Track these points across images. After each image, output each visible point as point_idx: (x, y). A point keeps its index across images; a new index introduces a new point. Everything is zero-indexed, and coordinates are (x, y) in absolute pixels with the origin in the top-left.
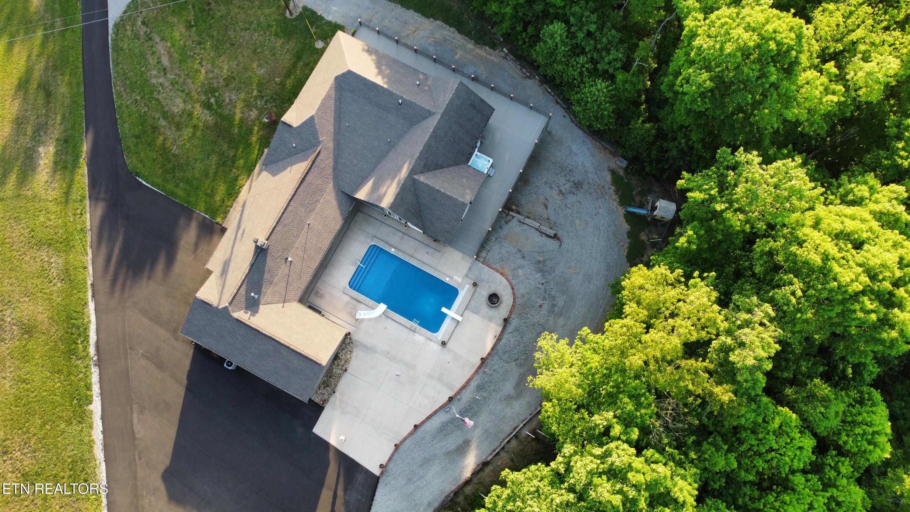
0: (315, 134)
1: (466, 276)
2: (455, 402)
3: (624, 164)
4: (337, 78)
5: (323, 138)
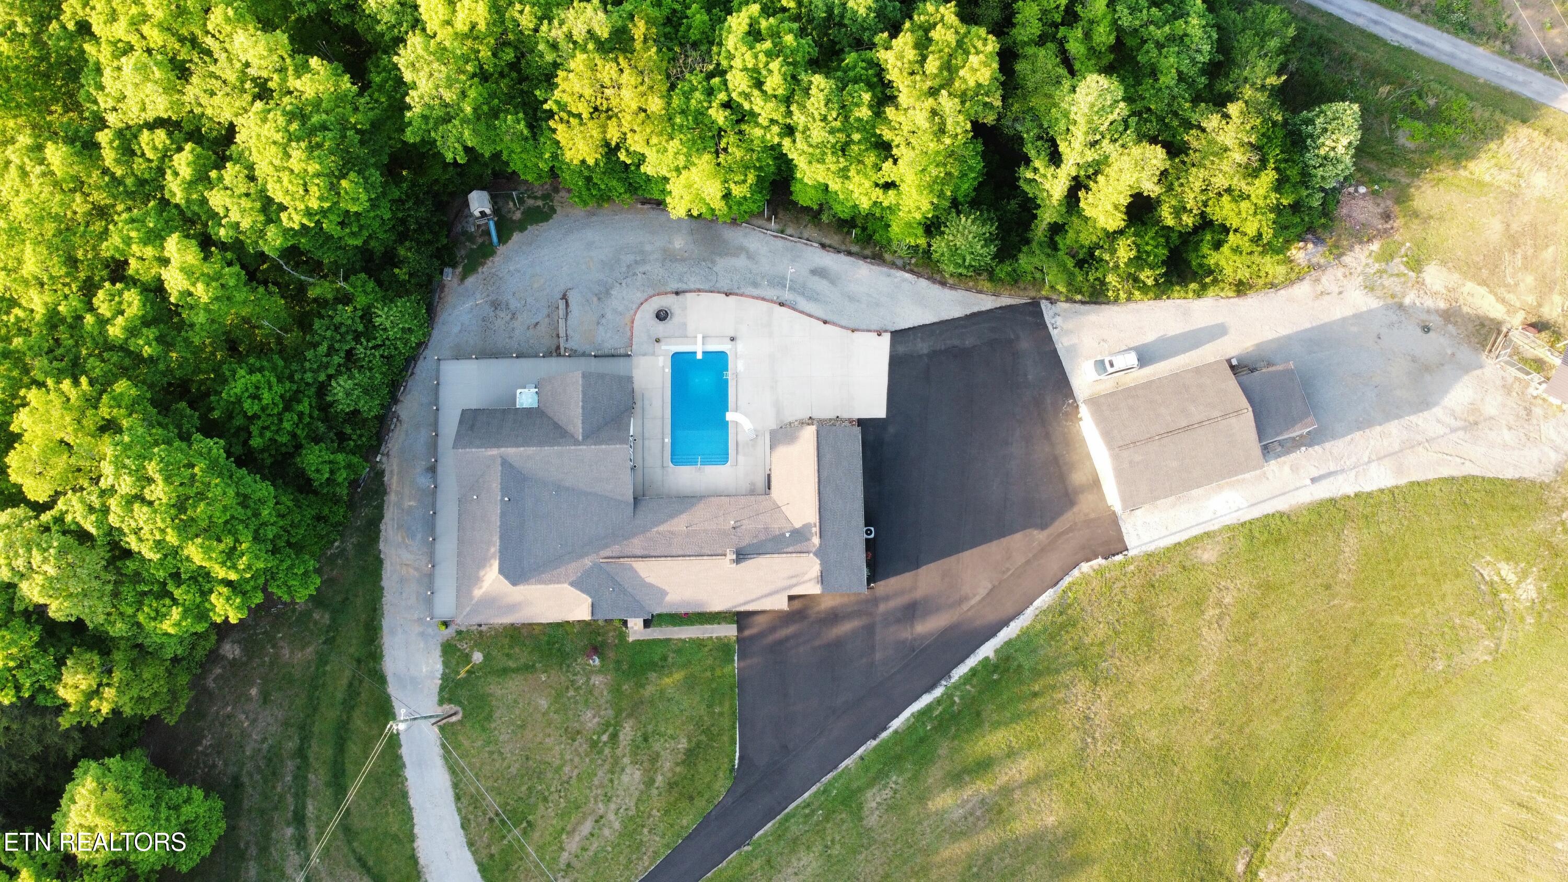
0: (588, 573)
1: (653, 354)
2: (782, 299)
3: (448, 270)
4: (514, 584)
5: (587, 562)
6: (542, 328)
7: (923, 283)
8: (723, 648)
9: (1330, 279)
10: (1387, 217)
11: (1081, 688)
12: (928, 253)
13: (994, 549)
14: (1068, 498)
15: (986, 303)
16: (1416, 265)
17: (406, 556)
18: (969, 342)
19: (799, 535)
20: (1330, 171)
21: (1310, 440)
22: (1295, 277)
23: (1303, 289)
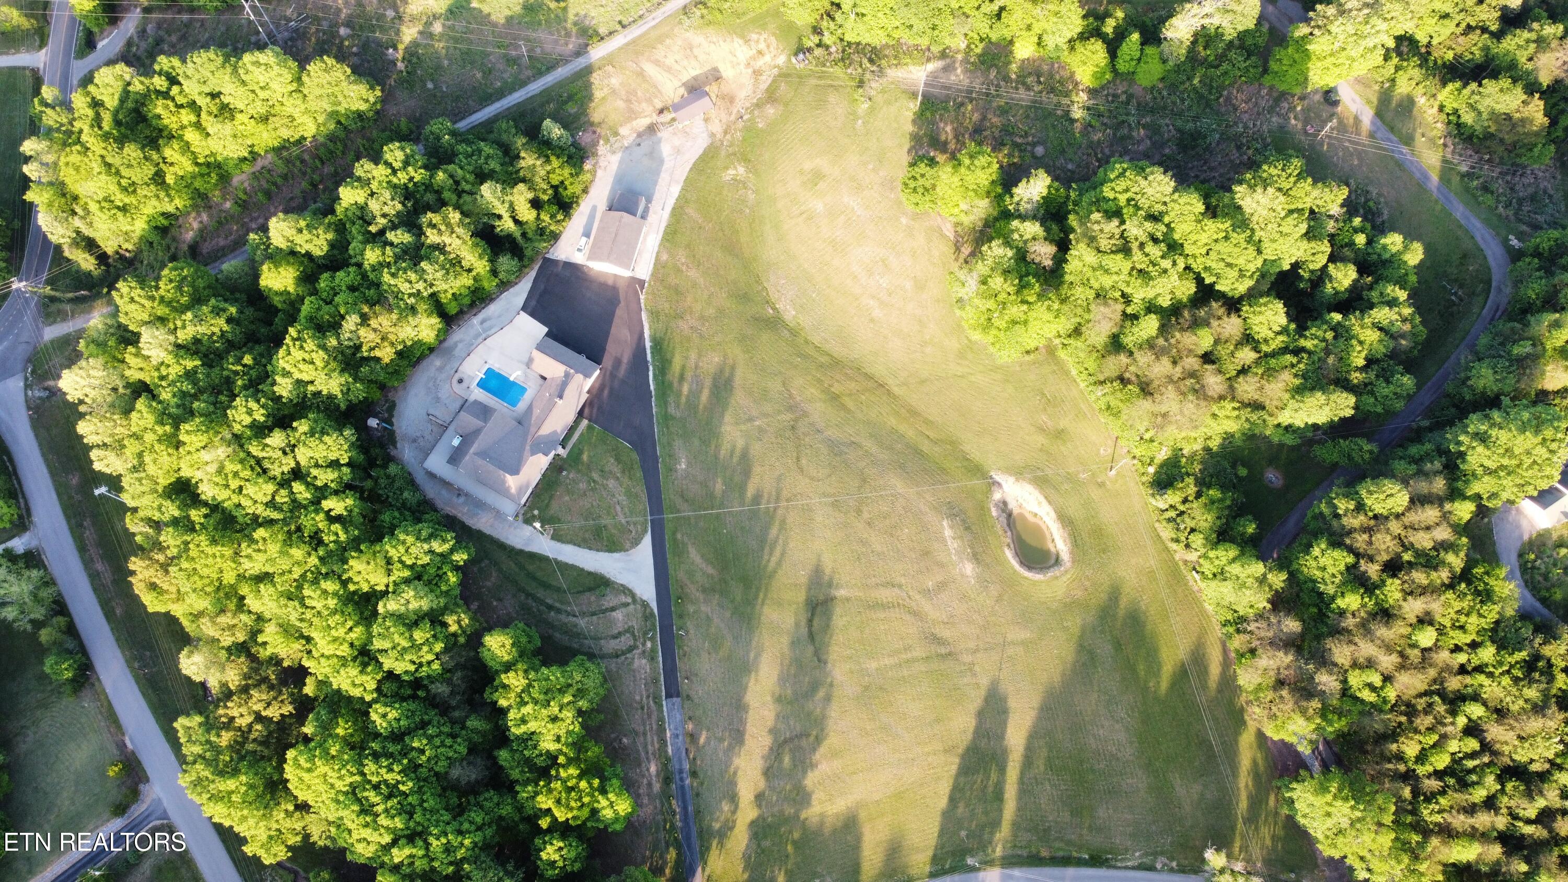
0: (531, 447)
1: (472, 391)
2: (484, 339)
3: (390, 448)
4: (522, 474)
5: (528, 448)
6: (435, 429)
7: (511, 290)
8: (589, 428)
9: (602, 162)
10: (594, 132)
11: (680, 323)
12: (502, 282)
13: (616, 321)
14: (614, 289)
15: (533, 274)
16: (616, 134)
17: (484, 520)
18: (542, 287)
19: (567, 375)
20: (563, 140)
21: (649, 201)
22: (594, 173)
23: (600, 173)
